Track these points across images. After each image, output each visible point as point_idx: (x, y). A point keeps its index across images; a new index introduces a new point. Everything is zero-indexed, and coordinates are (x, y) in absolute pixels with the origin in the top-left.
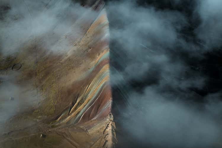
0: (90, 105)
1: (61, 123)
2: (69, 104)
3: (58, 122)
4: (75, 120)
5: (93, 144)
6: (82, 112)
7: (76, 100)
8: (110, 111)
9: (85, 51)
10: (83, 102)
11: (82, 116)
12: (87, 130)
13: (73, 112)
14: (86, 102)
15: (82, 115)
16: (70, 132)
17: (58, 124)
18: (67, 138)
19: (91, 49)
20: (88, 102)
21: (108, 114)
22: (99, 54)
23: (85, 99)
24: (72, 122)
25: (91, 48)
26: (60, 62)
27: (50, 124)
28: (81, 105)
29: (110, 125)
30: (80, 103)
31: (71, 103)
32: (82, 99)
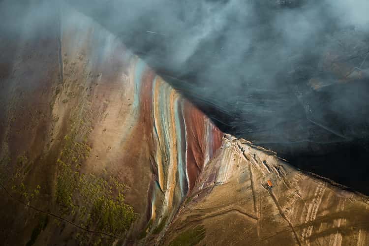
0: (184, 150)
1: (163, 214)
2: (148, 178)
3: (157, 217)
4: (182, 188)
5: (252, 182)
6: (181, 170)
7: (155, 163)
8: (219, 132)
9: (91, 87)
10: (168, 156)
11: (187, 174)
12: (215, 182)
13: (165, 184)
14: (172, 152)
15: (185, 173)
16: (193, 208)
17: (160, 219)
18: (203, 217)
19: (101, 76)
20: (177, 150)
21: (221, 139)
22: (126, 73)
23: (167, 149)
24: (180, 196)
25: (98, 76)
26: (53, 140)
27: (146, 233)
28: (169, 162)
29: (242, 146)
30: (164, 161)
31: (151, 175)
32: (163, 153)
